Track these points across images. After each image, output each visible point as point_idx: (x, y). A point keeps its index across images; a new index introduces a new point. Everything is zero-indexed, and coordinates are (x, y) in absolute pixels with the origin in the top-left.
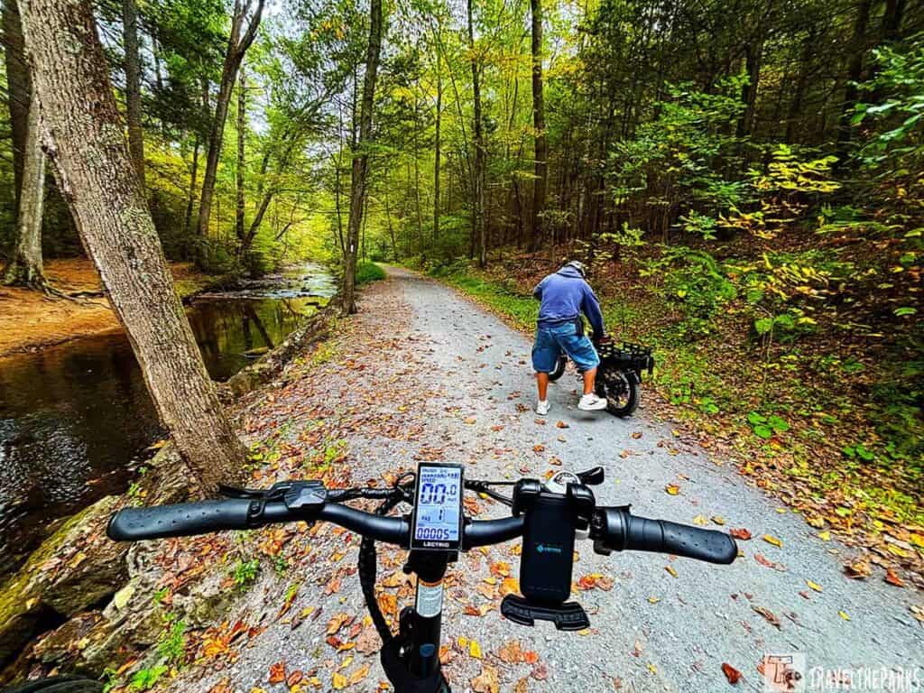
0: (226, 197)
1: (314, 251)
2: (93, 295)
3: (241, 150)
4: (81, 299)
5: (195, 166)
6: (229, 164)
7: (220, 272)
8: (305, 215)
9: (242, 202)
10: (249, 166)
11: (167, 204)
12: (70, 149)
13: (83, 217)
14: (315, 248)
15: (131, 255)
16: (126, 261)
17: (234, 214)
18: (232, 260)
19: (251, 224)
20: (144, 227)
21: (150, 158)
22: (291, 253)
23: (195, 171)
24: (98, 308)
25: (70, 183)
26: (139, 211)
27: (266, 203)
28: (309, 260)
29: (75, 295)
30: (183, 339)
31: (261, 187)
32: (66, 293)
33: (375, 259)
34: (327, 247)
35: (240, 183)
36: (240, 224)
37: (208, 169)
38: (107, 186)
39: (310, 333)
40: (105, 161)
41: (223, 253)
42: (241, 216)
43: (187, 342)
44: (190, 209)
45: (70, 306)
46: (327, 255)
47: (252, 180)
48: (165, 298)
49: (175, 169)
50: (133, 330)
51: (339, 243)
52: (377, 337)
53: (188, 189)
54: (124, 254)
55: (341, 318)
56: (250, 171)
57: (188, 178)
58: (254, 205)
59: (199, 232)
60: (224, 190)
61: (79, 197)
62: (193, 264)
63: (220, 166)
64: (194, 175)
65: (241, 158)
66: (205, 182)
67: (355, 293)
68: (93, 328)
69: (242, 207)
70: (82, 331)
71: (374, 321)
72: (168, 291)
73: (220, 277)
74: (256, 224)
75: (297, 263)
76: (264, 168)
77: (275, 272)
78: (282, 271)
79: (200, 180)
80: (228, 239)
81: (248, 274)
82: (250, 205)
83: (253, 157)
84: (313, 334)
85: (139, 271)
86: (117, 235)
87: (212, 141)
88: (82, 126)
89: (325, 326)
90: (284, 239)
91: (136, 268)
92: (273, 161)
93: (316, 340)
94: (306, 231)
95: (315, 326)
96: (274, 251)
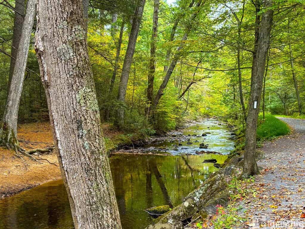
0: (141, 64)
1: (212, 106)
2: (42, 152)
3: (156, 22)
4: (34, 156)
5: (120, 41)
6: (145, 36)
7: (132, 131)
8: (206, 74)
9: (153, 68)
10: (161, 35)
11: (99, 75)
12: (52, 48)
13: (52, 98)
14: (213, 103)
15: (79, 127)
16: (76, 132)
17: (146, 79)
18: (142, 119)
19: (159, 85)
20: (91, 103)
21: (90, 40)
22: (190, 111)
23: (120, 46)
24: (45, 163)
25: (49, 74)
26: (89, 90)
27: (173, 66)
28: (207, 116)
29: (31, 153)
30: (108, 201)
31: (169, 52)
32: (27, 151)
33: (275, 111)
34: (225, 102)
35: (153, 52)
36: (150, 87)
37: (130, 43)
38: (71, 73)
39: (210, 193)
40: (72, 54)
41: (135, 113)
42: (151, 79)
43: (111, 204)
44: (114, 77)
45: (29, 162)
46: (225, 110)
47: (163, 47)
48: (99, 163)
49: (106, 46)
50: (73, 192)
51: (238, 98)
52: (284, 204)
53: (114, 62)
54: (75, 126)
55: (241, 178)
56: (161, 39)
57: (114, 52)
58: (163, 69)
59: (118, 97)
60: (140, 59)
61: (52, 84)
62: (112, 124)
63: (139, 38)
64: (119, 49)
65: (155, 29)
66: (127, 53)
67: (257, 150)
68: (40, 180)
69: (154, 72)
70: (33, 183)
71: (279, 184)
72: (101, 157)
73: (131, 135)
74: (163, 86)
75: (196, 120)
76: (173, 36)
77: (177, 129)
78: (183, 127)
79: (123, 52)
80: (140, 101)
81: (154, 132)
82: (159, 69)
83: (164, 26)
84: (212, 195)
85: (83, 141)
86: (72, 111)
87: (134, 20)
88: (61, 31)
89: (224, 187)
90: (185, 97)
91: (81, 138)
92: (181, 28)
93: (216, 203)
94: (206, 88)
95: (215, 186)
96: (176, 109)
